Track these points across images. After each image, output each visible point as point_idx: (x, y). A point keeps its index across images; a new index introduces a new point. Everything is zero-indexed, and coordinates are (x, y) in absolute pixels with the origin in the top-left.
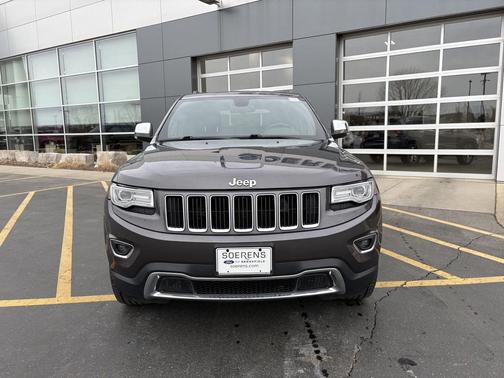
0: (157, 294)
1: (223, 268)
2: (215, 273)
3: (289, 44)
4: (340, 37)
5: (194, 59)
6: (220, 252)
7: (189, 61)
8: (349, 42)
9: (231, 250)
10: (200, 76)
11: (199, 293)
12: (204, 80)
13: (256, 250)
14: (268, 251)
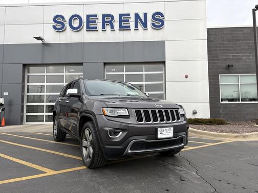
0: (130, 152)
1: (160, 136)
2: (157, 138)
3: (81, 64)
4: (105, 64)
5: (24, 65)
6: (159, 129)
7: (21, 66)
8: (107, 67)
9: (163, 129)
10: (27, 74)
11: (147, 148)
12: (28, 76)
13: (168, 128)
14: (172, 129)
